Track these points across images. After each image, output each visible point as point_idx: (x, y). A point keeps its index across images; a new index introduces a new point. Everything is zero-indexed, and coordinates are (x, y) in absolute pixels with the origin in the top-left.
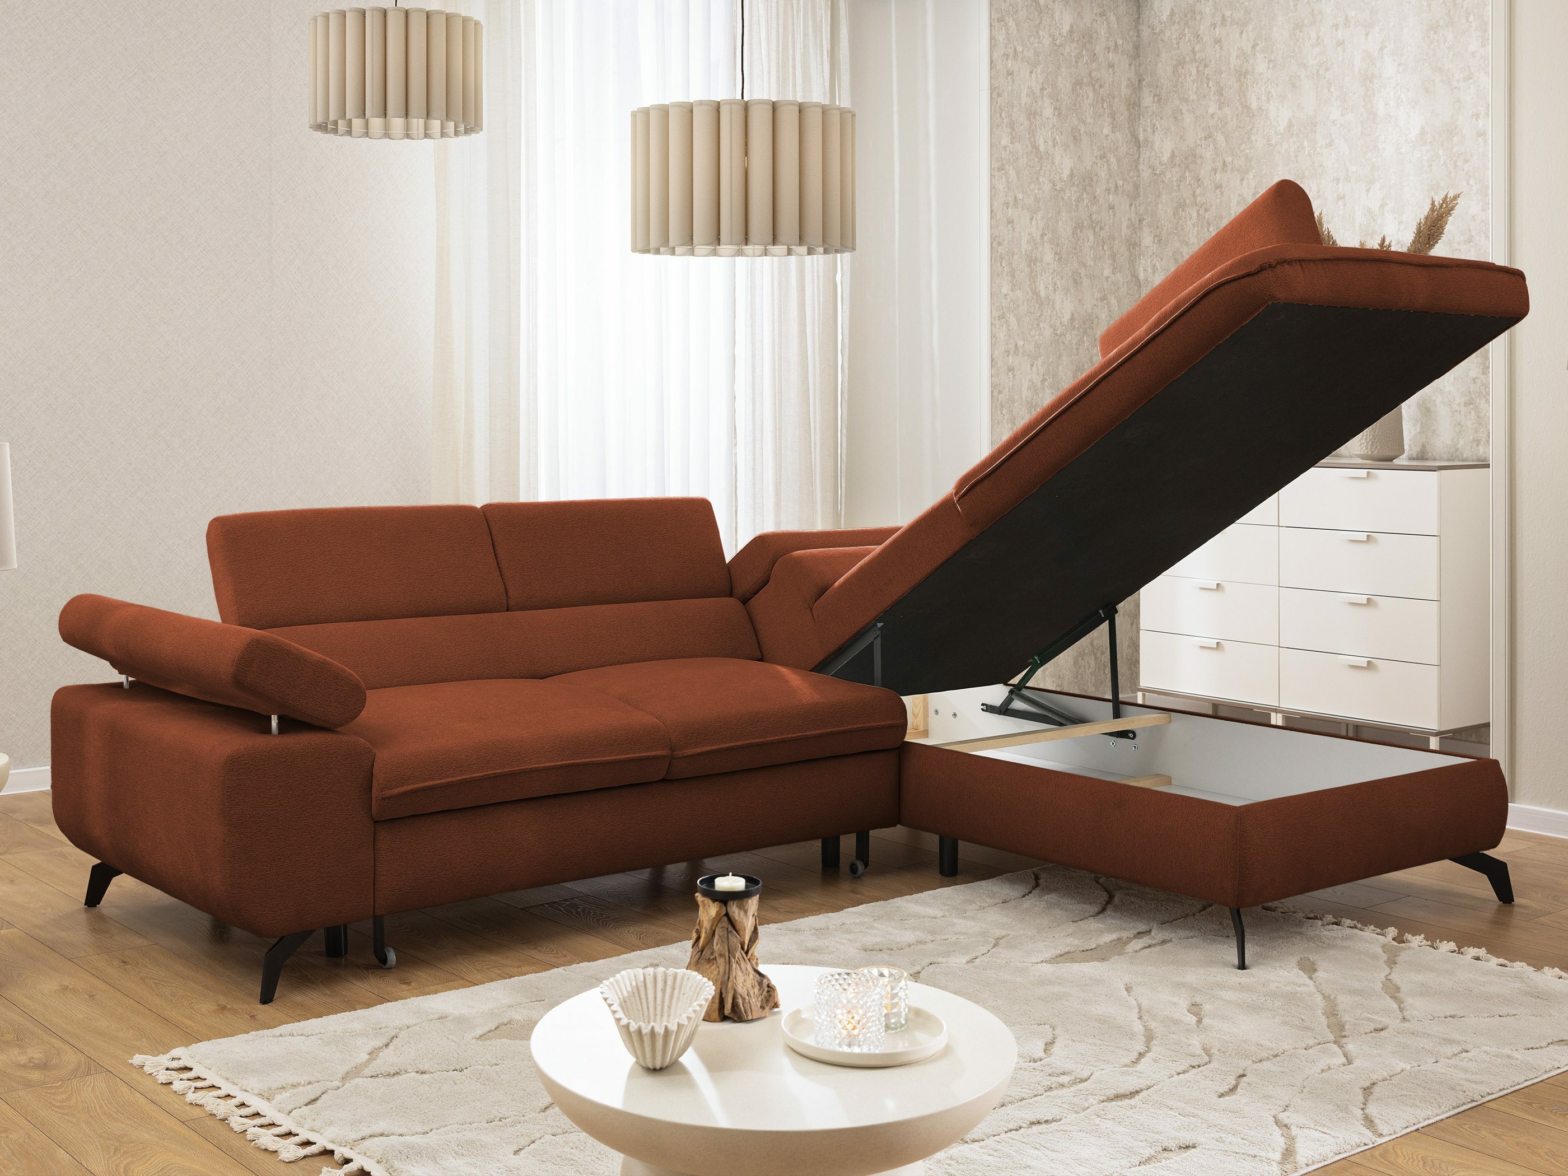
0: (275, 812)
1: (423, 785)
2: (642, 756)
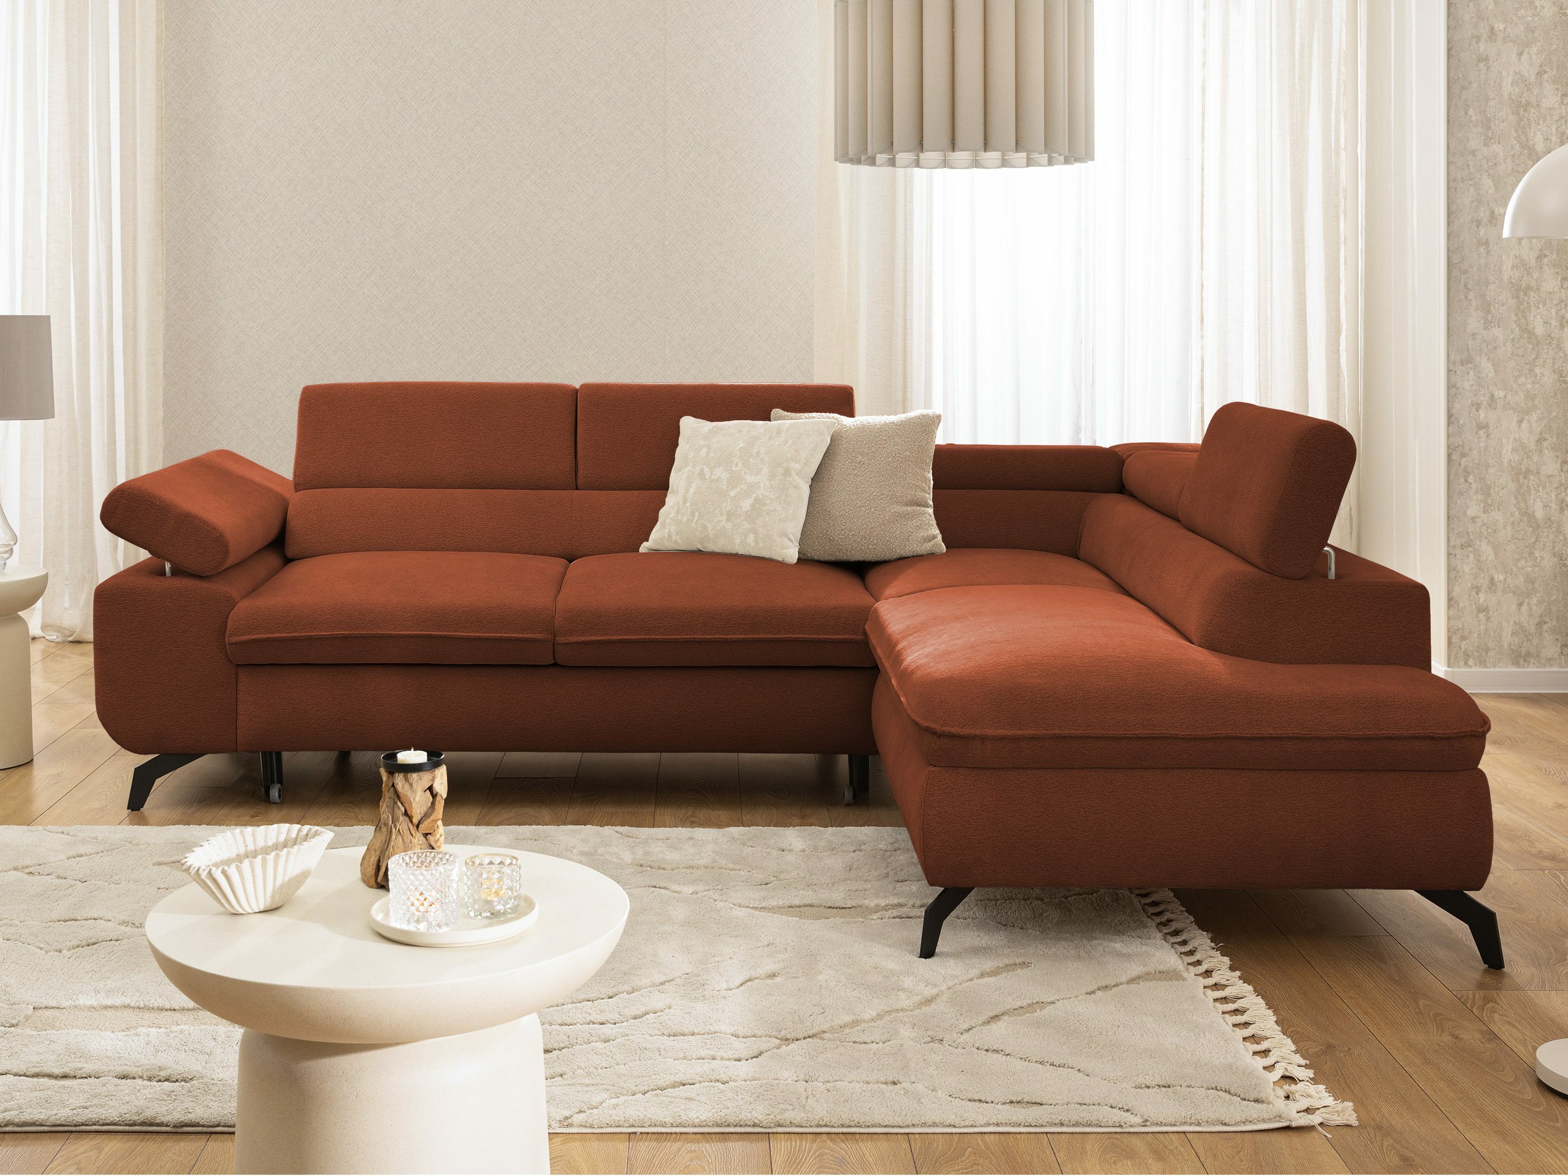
0: (134, 643)
1: (268, 636)
2: (511, 637)
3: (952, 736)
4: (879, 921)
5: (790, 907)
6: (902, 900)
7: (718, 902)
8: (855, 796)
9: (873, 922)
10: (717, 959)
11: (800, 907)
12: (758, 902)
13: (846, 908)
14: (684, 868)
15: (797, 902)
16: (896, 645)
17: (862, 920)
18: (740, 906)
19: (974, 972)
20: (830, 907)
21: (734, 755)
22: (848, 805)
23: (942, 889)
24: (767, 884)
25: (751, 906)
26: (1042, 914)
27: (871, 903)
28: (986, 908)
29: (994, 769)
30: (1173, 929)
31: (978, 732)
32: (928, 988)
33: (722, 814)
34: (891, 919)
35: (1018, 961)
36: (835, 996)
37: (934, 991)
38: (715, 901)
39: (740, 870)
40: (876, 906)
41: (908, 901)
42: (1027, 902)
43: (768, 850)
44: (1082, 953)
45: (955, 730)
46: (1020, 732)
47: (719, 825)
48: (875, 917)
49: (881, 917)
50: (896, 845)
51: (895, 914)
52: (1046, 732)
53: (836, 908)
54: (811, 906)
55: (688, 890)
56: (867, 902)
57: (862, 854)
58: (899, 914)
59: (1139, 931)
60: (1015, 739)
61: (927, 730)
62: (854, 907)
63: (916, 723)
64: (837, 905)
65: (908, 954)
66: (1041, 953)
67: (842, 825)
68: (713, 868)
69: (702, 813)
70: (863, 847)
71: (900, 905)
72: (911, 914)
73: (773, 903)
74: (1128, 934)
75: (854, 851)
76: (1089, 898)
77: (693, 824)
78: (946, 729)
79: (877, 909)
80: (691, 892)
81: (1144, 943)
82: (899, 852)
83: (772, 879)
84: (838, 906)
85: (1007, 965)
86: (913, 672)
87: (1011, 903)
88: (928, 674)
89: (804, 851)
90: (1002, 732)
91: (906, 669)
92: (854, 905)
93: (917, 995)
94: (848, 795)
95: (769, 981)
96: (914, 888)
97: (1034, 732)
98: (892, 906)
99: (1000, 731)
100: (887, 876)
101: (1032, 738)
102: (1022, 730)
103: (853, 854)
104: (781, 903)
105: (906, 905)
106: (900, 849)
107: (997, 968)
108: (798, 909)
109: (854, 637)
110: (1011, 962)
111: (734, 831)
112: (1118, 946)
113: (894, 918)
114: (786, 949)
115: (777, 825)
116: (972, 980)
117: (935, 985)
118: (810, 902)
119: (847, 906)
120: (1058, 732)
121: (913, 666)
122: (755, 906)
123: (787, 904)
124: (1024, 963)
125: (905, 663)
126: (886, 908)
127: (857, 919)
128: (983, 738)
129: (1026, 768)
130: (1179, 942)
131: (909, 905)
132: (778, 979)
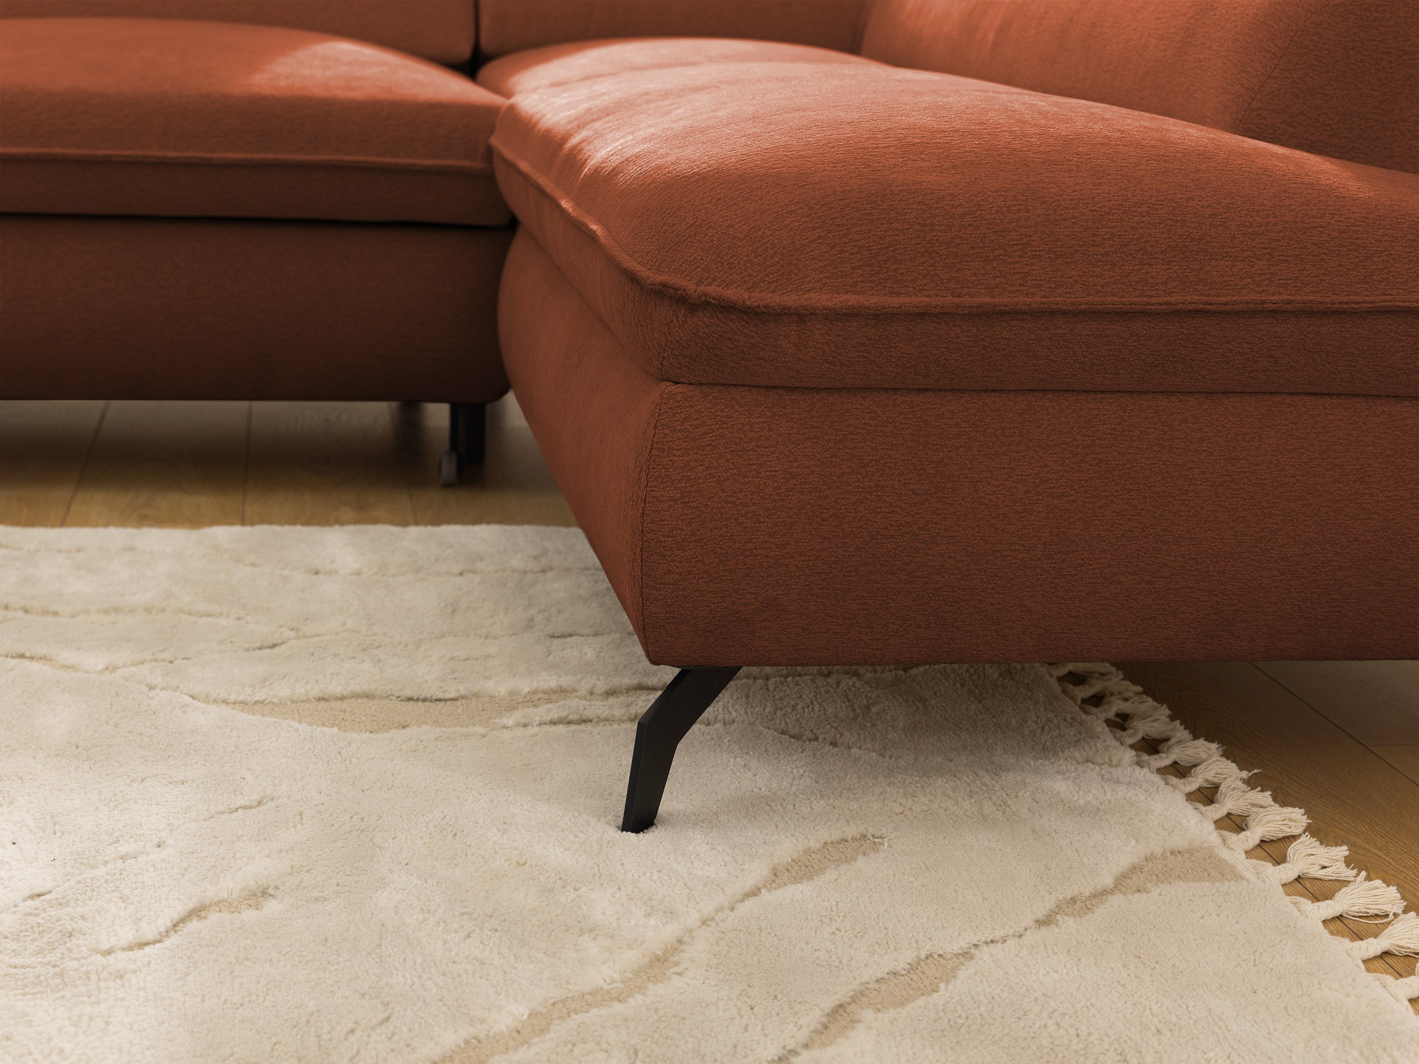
3: (727, 308)
4: (520, 732)
5: (320, 699)
6: (566, 681)
7: (157, 691)
8: (460, 470)
9: (507, 734)
10: (124, 849)
11: (342, 698)
12: (248, 691)
13: (446, 700)
14: (98, 612)
15: (336, 688)
16: (565, 139)
17: (481, 730)
18: (207, 700)
19: (757, 871)
20: (410, 699)
21: (241, 406)
22: (448, 485)
23: (677, 670)
24: (274, 646)
25: (233, 698)
26: (868, 708)
27: (500, 686)
28: (747, 697)
29: (818, 390)
30: (1139, 737)
31: (791, 300)
32: (652, 922)
33: (205, 501)
34: (547, 728)
35: (851, 831)
36: (419, 960)
37: (670, 931)
38: (151, 688)
39: (221, 615)
40: (511, 693)
41: (579, 682)
42: (830, 680)
43: (287, 572)
44: (988, 808)
45: (731, 294)
46: (893, 301)
47: (195, 521)
48: (511, 723)
49: (523, 721)
50: (544, 561)
51: (555, 714)
52: (955, 300)
53: (424, 700)
54: (368, 696)
55: (95, 661)
56: (490, 685)
57: (477, 579)
58: (564, 714)
59: (1086, 747)
60: (880, 316)
61: (662, 292)
62: (463, 697)
63: (633, 278)
64: (426, 693)
65: (593, 820)
66: (898, 810)
67: (437, 521)
68: (164, 610)
69: (165, 501)
70: (479, 565)
71: (562, 692)
72: (589, 713)
73: (283, 691)
74: (1066, 753)
75: (461, 574)
76: (954, 671)
77: (144, 519)
78: (713, 290)
79: (513, 703)
80: (100, 667)
81: (1107, 776)
82: (550, 574)
83: (287, 633)
84: (429, 695)
85: (826, 843)
86: (615, 172)
87: (797, 684)
88: (659, 167)
89: (358, 573)
90: (851, 299)
91: (597, 171)
92: (463, 692)
93: (630, 947)
94: (448, 468)
95: (249, 915)
96: (589, 653)
97: (928, 300)
98: (544, 692)
99: (847, 297)
100: (530, 625)
101: (922, 315)
102: (898, 294)
103: (458, 580)
104: (300, 690)
105: (575, 691)
106: (551, 569)
107: (805, 852)
108: (339, 703)
109: (467, 163)
110: (836, 835)
111: (223, 534)
112: (1061, 786)
113: (553, 723)
114: (301, 814)
115: (308, 522)
116: (754, 892)
117: (671, 913)
118: (365, 688)
119: (447, 696)
120: (987, 299)
121: (616, 160)
122: (241, 698)
123: (315, 692)
124: (864, 836)
125: (592, 163)
126: (532, 699)
127: (472, 729)
128: (802, 316)
129: (895, 390)
130: (1166, 767)
131: (583, 691)
132: (272, 907)
